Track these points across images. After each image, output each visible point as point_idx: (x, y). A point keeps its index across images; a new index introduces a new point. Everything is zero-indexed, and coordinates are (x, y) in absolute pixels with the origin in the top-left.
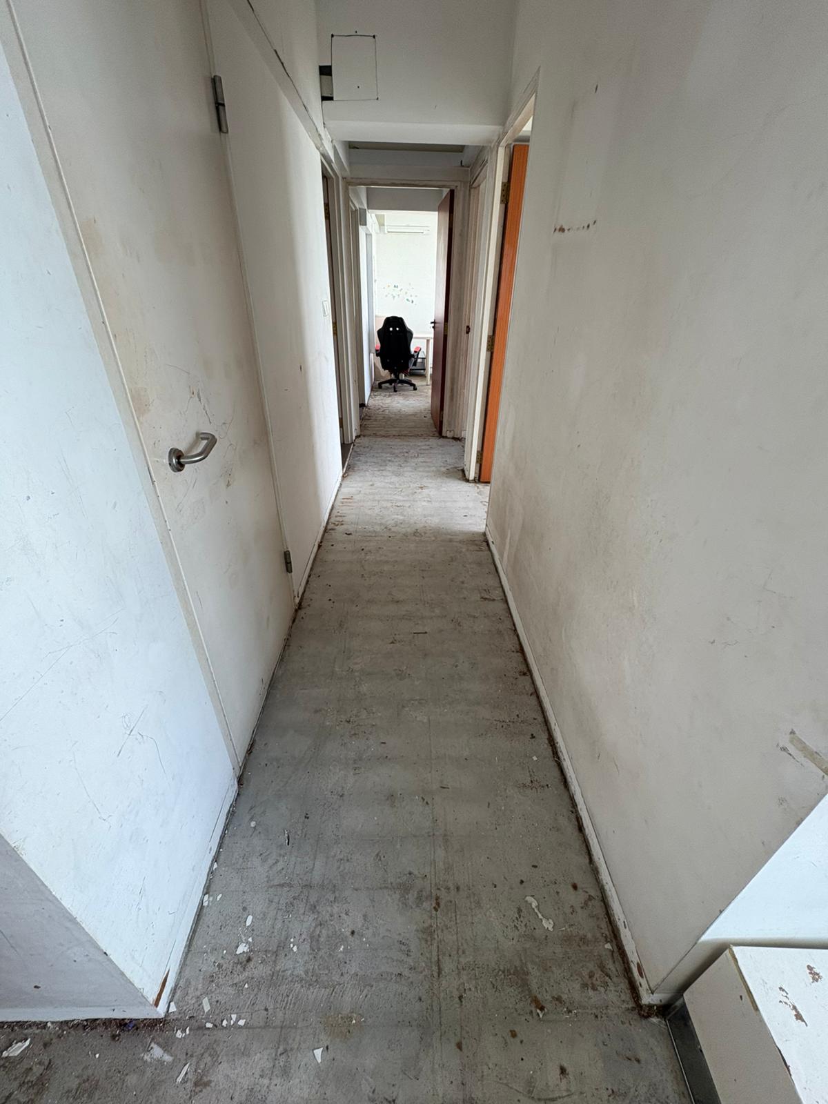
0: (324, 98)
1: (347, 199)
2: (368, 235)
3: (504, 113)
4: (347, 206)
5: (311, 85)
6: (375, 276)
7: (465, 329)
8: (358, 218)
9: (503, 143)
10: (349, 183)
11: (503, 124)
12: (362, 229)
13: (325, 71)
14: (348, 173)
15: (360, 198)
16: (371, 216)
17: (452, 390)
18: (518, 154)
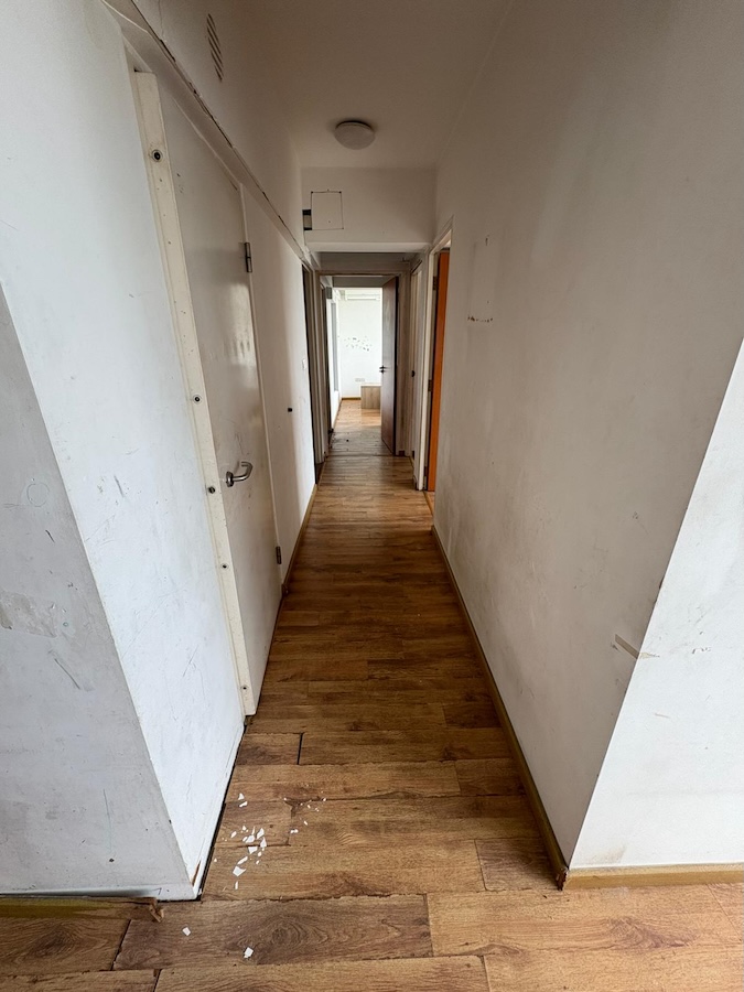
0: (305, 229)
1: (319, 283)
2: (333, 305)
3: (432, 236)
4: (318, 287)
5: (298, 222)
6: (338, 334)
7: (410, 373)
8: (326, 294)
9: (433, 252)
10: (319, 274)
11: (432, 242)
12: (328, 302)
13: (307, 213)
14: (319, 268)
15: (327, 282)
16: (336, 292)
17: (402, 419)
18: (443, 258)
